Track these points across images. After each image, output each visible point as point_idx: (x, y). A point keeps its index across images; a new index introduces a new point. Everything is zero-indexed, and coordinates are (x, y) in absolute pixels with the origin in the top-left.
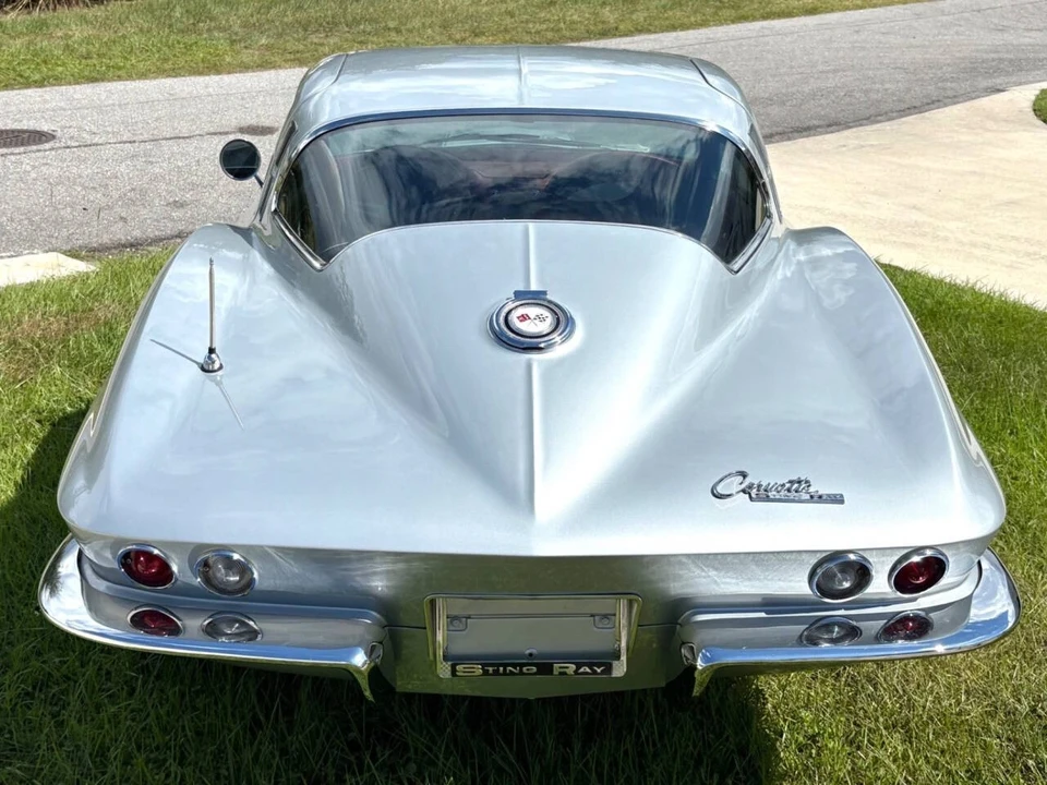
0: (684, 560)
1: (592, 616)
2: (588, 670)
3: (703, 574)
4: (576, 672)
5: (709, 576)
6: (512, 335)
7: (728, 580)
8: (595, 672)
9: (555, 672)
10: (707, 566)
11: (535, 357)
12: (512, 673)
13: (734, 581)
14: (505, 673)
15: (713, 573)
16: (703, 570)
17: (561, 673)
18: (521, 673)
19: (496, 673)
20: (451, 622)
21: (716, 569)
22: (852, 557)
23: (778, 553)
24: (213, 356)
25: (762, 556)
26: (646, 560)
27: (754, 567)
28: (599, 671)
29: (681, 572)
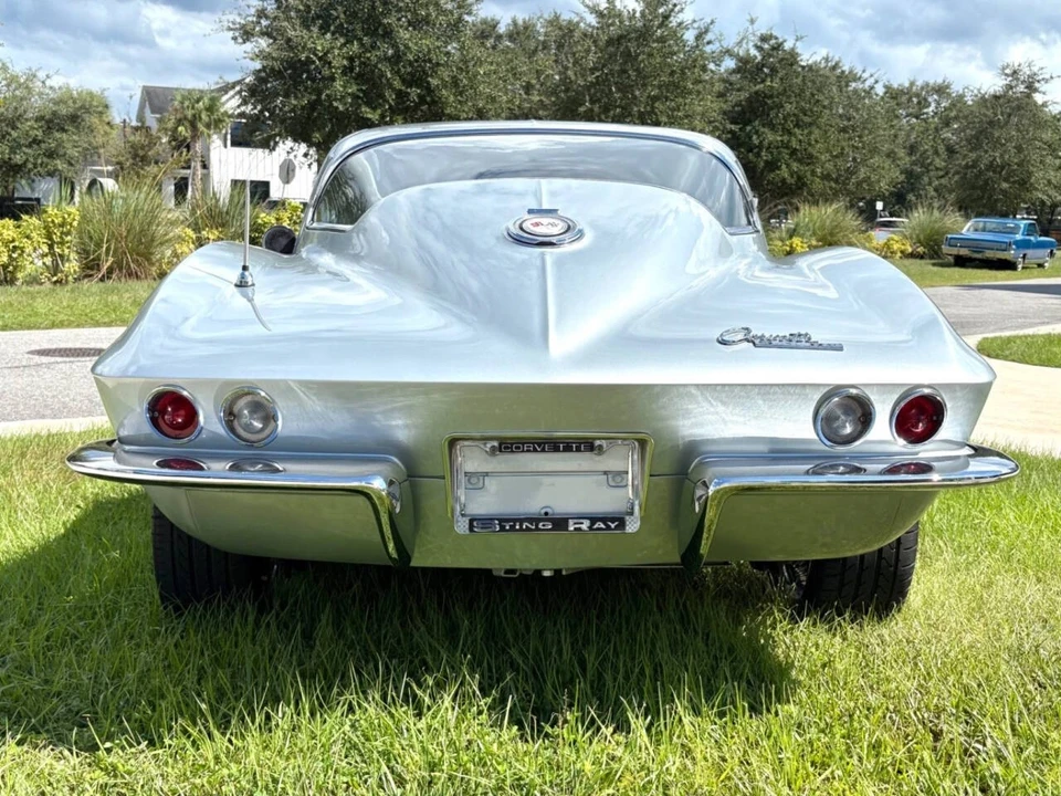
0: (693, 391)
1: (605, 473)
2: (603, 526)
3: (712, 410)
4: (590, 528)
5: (717, 413)
6: (526, 235)
7: (735, 418)
8: (608, 528)
9: (571, 528)
10: (715, 400)
11: (547, 250)
12: (528, 529)
13: (742, 419)
14: (521, 529)
15: (721, 408)
16: (712, 405)
17: (575, 529)
18: (537, 529)
19: (512, 528)
20: (469, 480)
21: (724, 403)
22: (854, 391)
23: (783, 385)
24: (247, 273)
25: (768, 388)
26: (656, 390)
27: (760, 402)
28: (613, 526)
29: (690, 407)
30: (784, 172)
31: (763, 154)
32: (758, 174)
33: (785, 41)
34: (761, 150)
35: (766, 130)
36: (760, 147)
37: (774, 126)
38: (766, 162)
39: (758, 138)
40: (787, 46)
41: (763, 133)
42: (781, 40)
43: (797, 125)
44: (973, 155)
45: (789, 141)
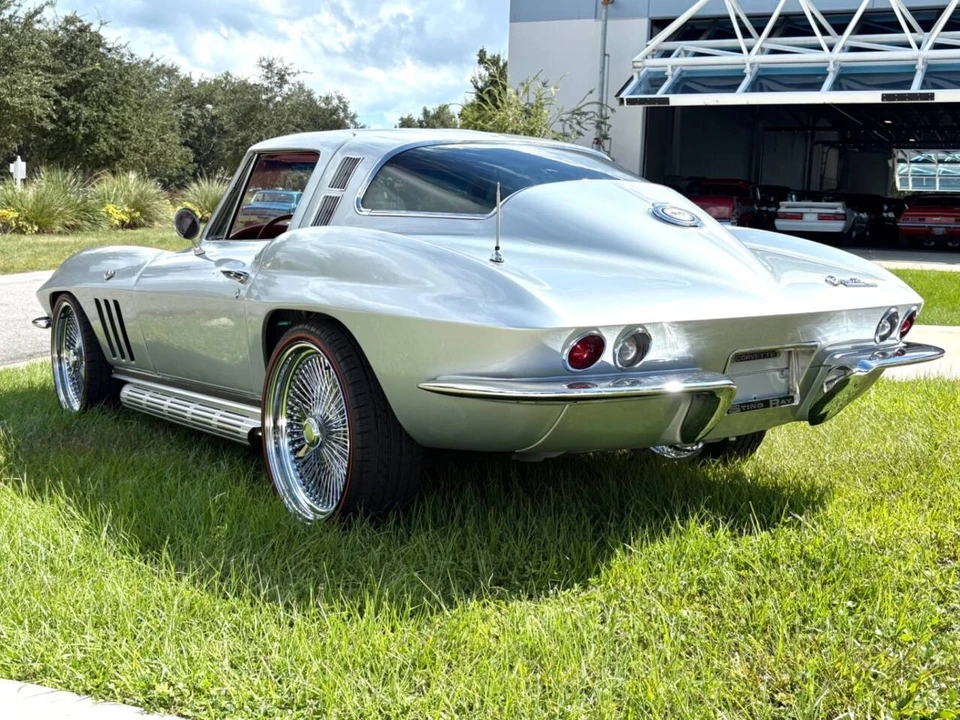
1: (778, 370)
2: (785, 402)
4: (780, 404)
9: (771, 406)
12: (753, 408)
14: (750, 409)
18: (757, 408)
19: (746, 409)
28: (789, 402)
30: (103, 145)
31: (81, 128)
32: (78, 146)
33: (91, 24)
34: (78, 125)
35: (81, 106)
36: (78, 120)
37: (88, 102)
38: (85, 135)
39: (74, 113)
40: (93, 29)
41: (79, 108)
42: (86, 23)
43: (110, 102)
44: (242, 134)
45: (105, 116)
